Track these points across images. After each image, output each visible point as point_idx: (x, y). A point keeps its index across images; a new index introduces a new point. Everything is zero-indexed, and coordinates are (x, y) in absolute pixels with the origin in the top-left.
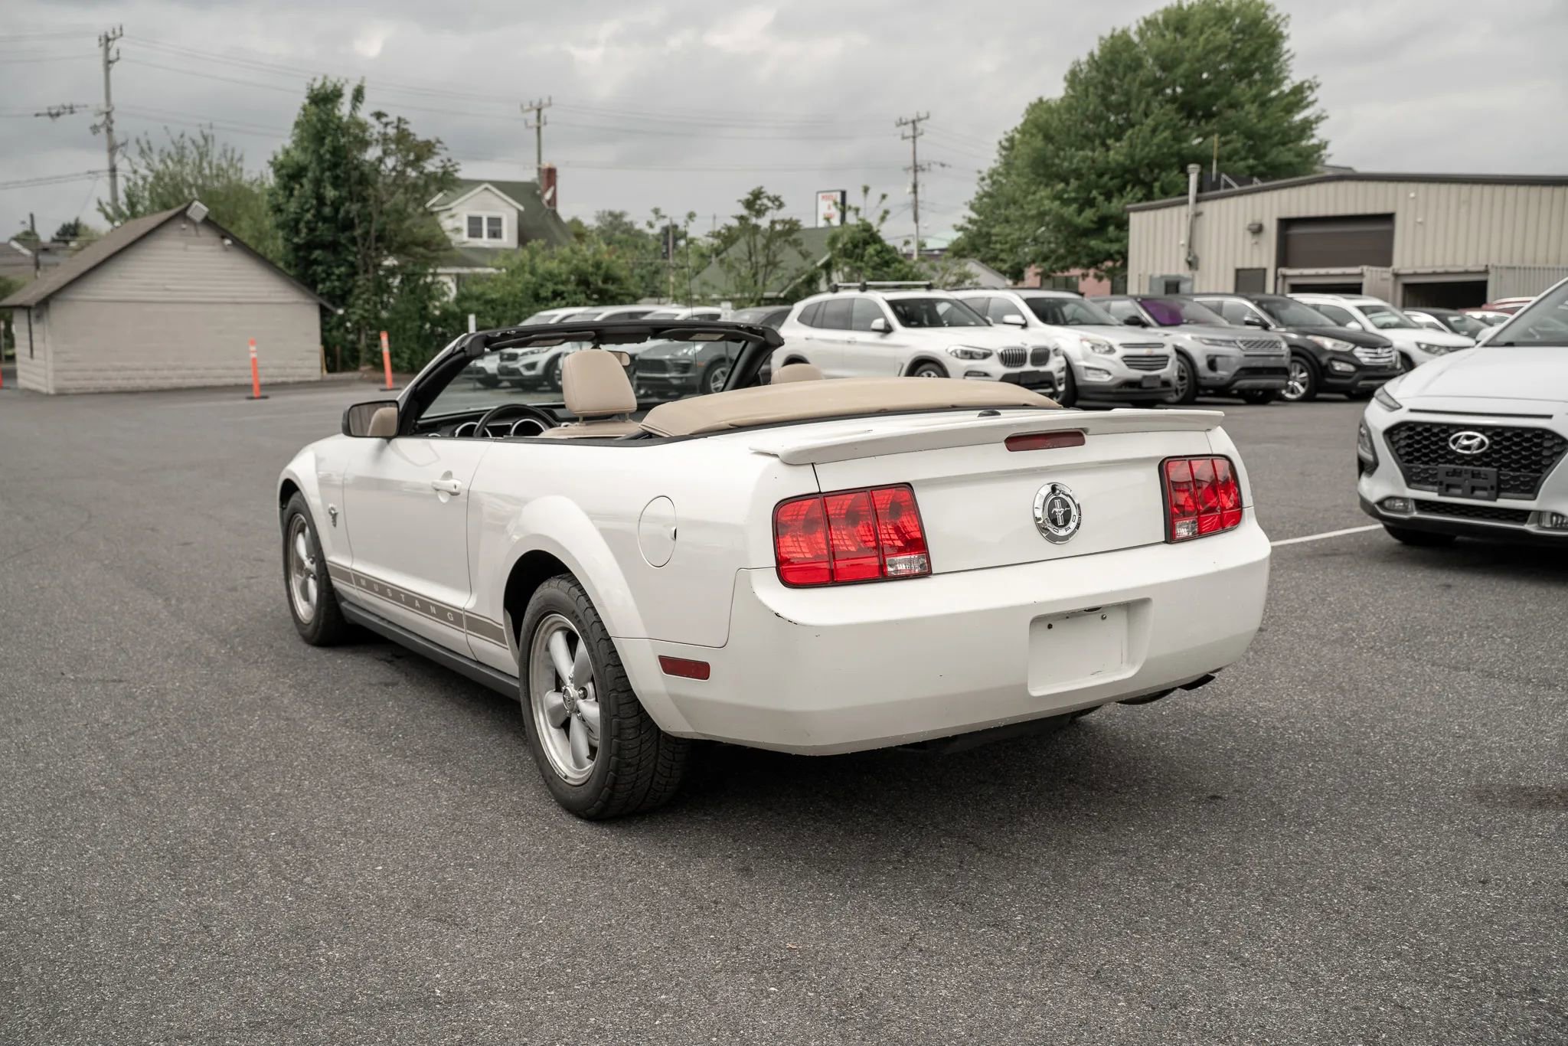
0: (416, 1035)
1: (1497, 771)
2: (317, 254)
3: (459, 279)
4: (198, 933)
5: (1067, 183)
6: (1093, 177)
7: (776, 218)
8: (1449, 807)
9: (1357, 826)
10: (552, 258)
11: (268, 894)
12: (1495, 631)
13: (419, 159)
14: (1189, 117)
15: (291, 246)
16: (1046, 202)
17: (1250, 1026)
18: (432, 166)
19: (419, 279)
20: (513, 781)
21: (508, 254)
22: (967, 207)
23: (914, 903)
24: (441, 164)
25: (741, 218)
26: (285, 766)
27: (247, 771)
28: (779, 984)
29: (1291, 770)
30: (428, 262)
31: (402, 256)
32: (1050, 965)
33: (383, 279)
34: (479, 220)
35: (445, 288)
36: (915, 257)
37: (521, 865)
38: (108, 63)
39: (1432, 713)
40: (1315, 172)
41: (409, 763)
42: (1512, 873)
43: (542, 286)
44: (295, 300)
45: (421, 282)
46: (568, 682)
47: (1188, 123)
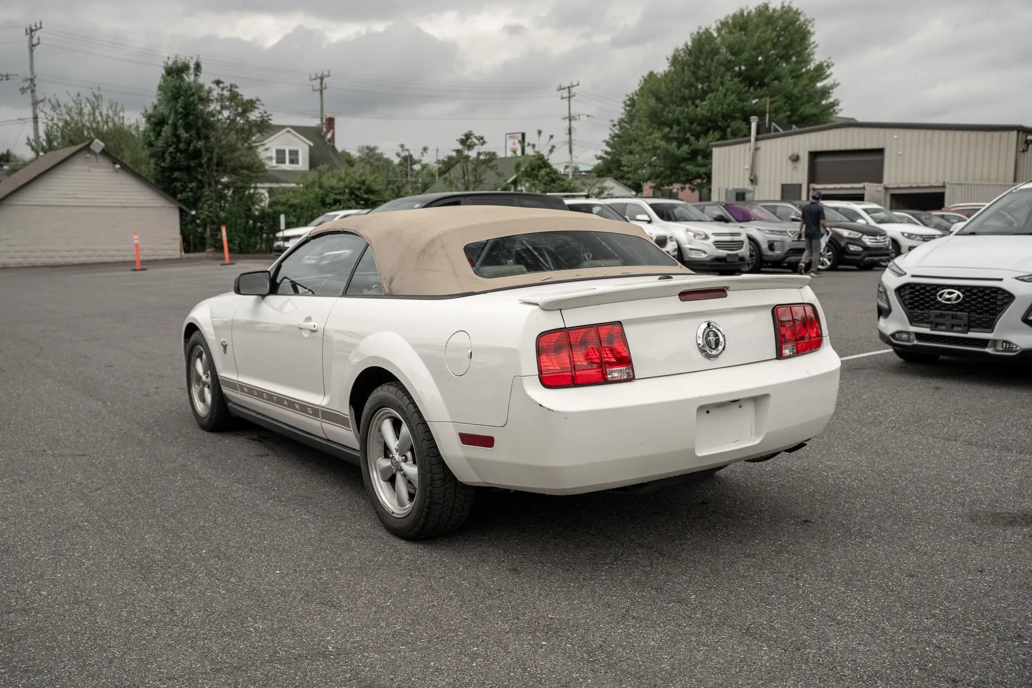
0: (321, 675)
1: (982, 503)
2: (176, 174)
3: (271, 191)
4: (167, 614)
5: (672, 128)
6: (687, 124)
7: (481, 151)
8: (954, 525)
9: (897, 538)
10: (333, 177)
11: (208, 589)
12: (970, 416)
13: (245, 111)
14: (750, 85)
15: (159, 169)
16: (658, 141)
17: (847, 660)
18: (254, 116)
19: (245, 191)
20: (354, 516)
21: (303, 174)
22: (604, 144)
23: (625, 589)
24: (260, 115)
25: (458, 151)
26: (204, 508)
27: (179, 512)
28: (548, 640)
29: (852, 504)
30: (251, 179)
31: (233, 176)
32: (716, 625)
33: (222, 191)
34: (284, 151)
35: (262, 196)
36: (570, 177)
37: (370, 569)
38: (32, 46)
39: (936, 468)
40: (832, 121)
41: (285, 505)
42: (998, 565)
43: (326, 195)
44: (163, 205)
45: (247, 193)
46: (394, 452)
47: (749, 89)
